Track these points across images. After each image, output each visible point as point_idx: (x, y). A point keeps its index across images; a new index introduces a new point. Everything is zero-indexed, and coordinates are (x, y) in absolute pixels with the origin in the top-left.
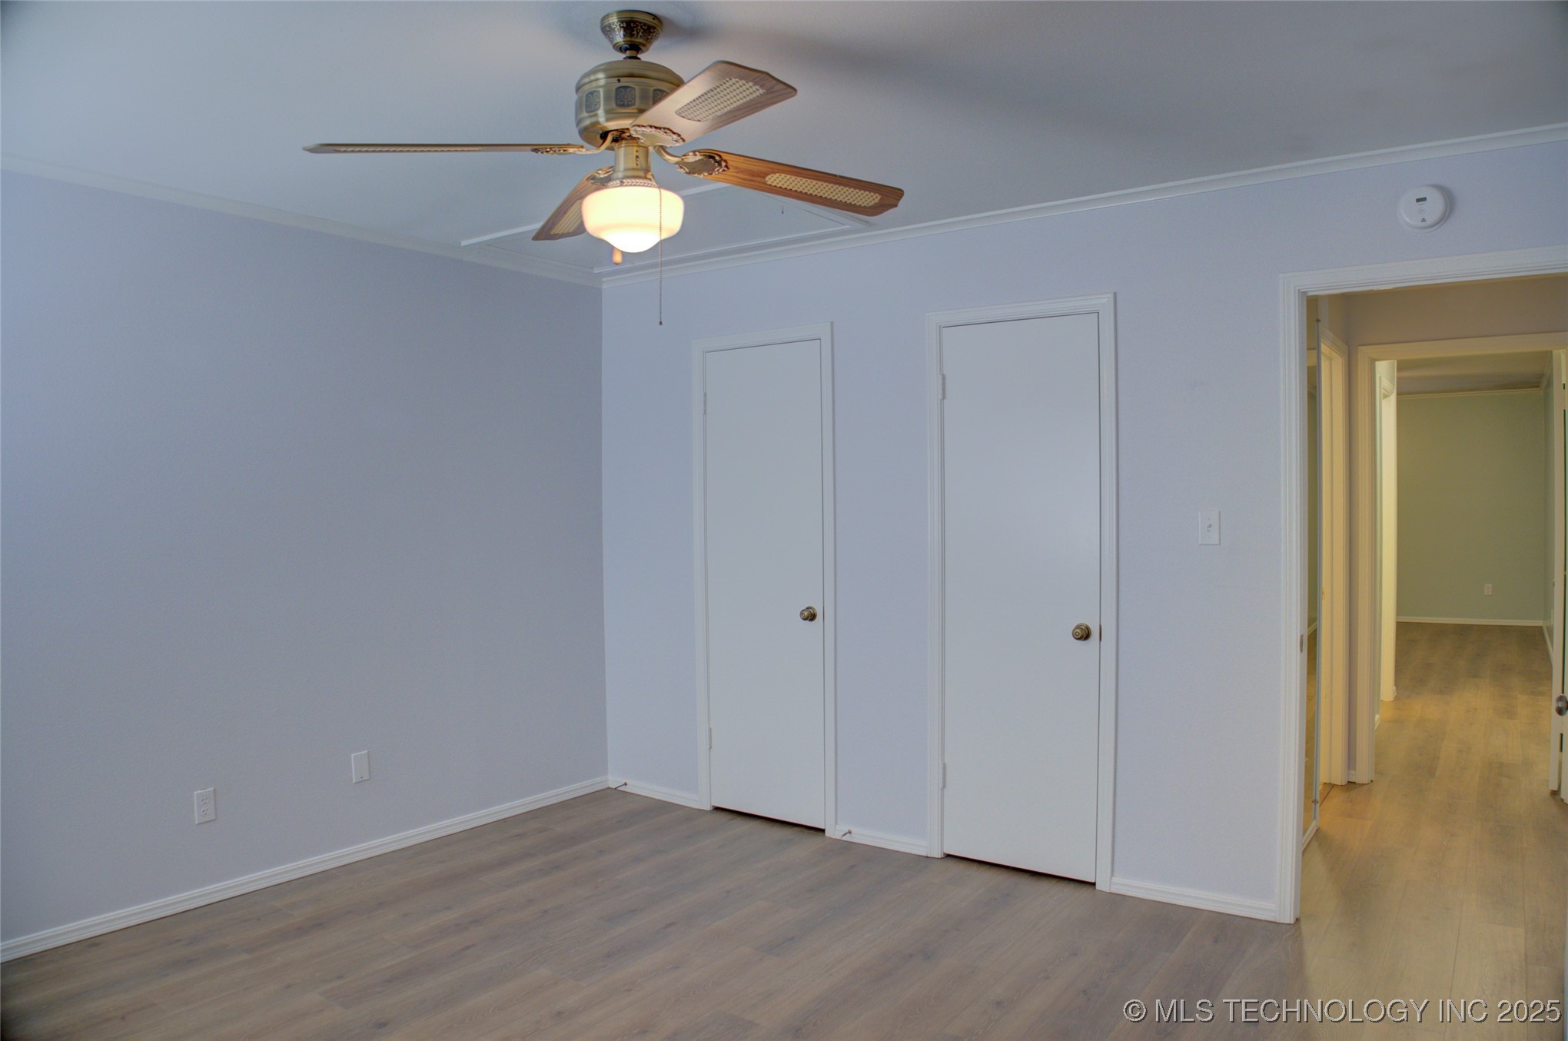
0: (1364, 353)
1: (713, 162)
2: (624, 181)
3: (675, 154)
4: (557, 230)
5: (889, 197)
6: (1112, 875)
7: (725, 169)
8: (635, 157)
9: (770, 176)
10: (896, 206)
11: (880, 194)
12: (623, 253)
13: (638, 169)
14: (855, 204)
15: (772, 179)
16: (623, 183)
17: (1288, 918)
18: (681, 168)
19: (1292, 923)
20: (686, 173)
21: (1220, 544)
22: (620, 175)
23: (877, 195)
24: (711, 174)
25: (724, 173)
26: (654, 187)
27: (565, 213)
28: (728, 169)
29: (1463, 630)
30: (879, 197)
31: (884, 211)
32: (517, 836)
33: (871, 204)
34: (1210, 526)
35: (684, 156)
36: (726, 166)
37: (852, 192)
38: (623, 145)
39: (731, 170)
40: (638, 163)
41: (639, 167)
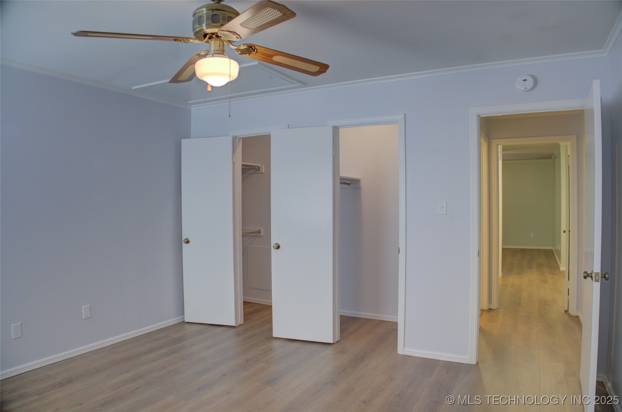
0: (494, 142)
1: (251, 49)
2: (214, 55)
3: (235, 45)
4: (180, 79)
5: (323, 68)
6: (404, 347)
7: (256, 53)
8: (218, 45)
9: (274, 57)
10: (325, 72)
11: (320, 67)
12: (212, 86)
13: (219, 50)
14: (309, 71)
15: (275, 58)
16: (214, 56)
17: (474, 362)
18: (237, 51)
19: (475, 364)
20: (239, 54)
21: (447, 214)
22: (212, 53)
23: (318, 67)
24: (250, 55)
25: (255, 54)
26: (227, 58)
27: (185, 70)
28: (257, 53)
29: (523, 251)
30: (319, 68)
31: (320, 74)
32: (156, 339)
33: (315, 71)
34: (443, 207)
35: (239, 46)
36: (257, 52)
37: (308, 65)
38: (213, 40)
39: (259, 53)
40: (220, 48)
41: (220, 49)
